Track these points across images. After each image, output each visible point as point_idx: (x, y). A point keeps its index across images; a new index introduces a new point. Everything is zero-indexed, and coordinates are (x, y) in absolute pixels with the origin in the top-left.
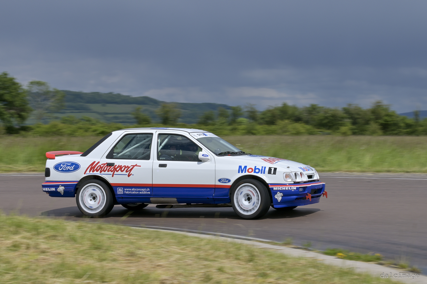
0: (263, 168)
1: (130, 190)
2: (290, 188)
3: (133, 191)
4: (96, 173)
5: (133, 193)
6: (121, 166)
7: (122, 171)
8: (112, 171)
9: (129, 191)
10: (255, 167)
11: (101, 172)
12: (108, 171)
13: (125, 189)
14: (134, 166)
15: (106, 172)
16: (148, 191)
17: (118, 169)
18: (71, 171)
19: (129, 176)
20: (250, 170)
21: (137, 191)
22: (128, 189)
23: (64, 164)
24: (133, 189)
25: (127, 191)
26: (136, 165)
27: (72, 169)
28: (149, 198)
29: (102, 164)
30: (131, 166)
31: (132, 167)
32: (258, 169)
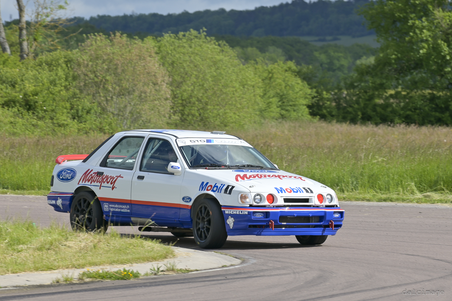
0: (222, 186)
1: (114, 206)
2: (240, 212)
3: (116, 208)
4: (87, 184)
5: (117, 210)
6: (108, 176)
7: (108, 183)
8: (100, 183)
9: (113, 208)
10: (216, 184)
11: (91, 183)
12: (97, 182)
13: (110, 206)
14: (118, 177)
15: (96, 184)
16: (128, 209)
17: (104, 180)
18: (69, 179)
19: (113, 189)
20: (209, 188)
21: (119, 208)
22: (112, 206)
23: (65, 171)
24: (116, 206)
25: (111, 207)
26: (120, 176)
27: (70, 178)
28: (130, 218)
29: (94, 173)
30: (116, 176)
31: (116, 178)
32: (217, 187)
